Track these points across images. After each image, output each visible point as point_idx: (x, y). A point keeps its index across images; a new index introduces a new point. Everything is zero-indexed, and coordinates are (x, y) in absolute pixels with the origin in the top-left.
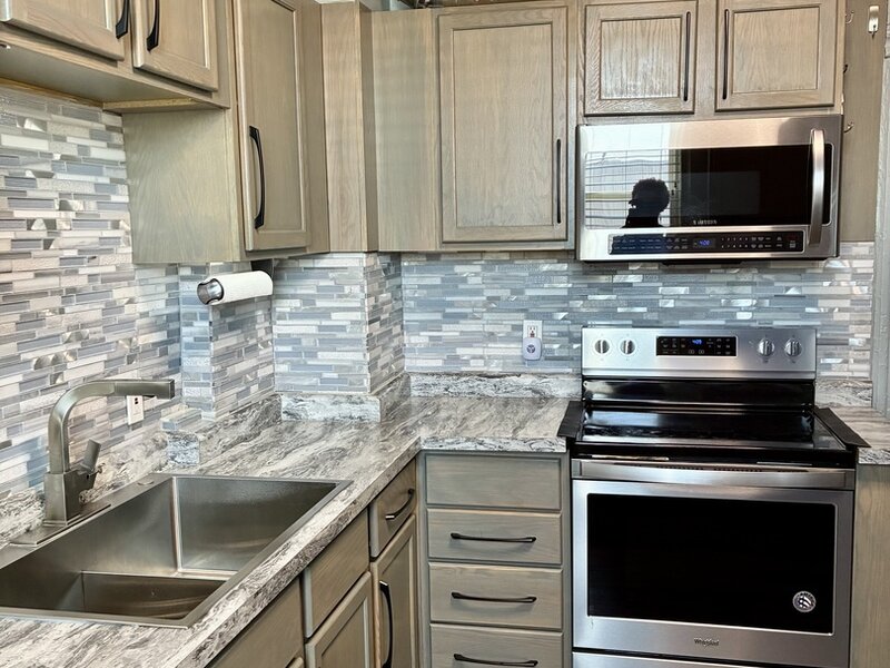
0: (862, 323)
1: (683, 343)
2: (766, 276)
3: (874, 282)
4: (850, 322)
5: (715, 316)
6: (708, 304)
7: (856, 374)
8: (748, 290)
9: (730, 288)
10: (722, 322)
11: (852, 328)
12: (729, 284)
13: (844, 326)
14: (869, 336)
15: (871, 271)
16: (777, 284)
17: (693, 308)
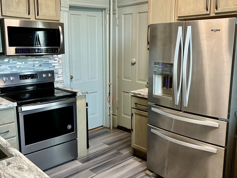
0: (60, 68)
1: (26, 76)
2: (41, 59)
3: (62, 60)
4: (58, 69)
5: (31, 69)
6: (29, 66)
7: (60, 80)
8: (37, 62)
9: (33, 62)
10: (32, 70)
11: (59, 70)
12: (34, 61)
13: (57, 69)
14: (62, 71)
15: (61, 57)
16: (44, 61)
17: (25, 67)
